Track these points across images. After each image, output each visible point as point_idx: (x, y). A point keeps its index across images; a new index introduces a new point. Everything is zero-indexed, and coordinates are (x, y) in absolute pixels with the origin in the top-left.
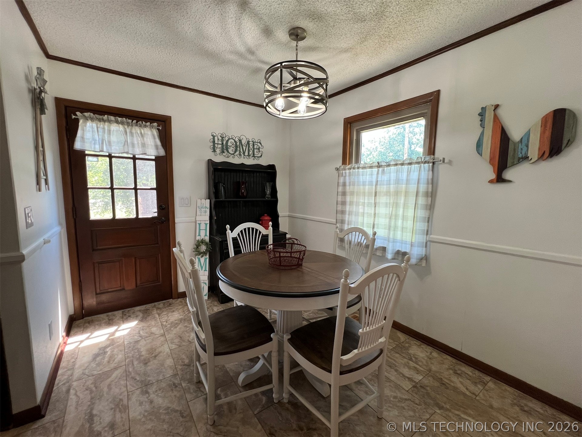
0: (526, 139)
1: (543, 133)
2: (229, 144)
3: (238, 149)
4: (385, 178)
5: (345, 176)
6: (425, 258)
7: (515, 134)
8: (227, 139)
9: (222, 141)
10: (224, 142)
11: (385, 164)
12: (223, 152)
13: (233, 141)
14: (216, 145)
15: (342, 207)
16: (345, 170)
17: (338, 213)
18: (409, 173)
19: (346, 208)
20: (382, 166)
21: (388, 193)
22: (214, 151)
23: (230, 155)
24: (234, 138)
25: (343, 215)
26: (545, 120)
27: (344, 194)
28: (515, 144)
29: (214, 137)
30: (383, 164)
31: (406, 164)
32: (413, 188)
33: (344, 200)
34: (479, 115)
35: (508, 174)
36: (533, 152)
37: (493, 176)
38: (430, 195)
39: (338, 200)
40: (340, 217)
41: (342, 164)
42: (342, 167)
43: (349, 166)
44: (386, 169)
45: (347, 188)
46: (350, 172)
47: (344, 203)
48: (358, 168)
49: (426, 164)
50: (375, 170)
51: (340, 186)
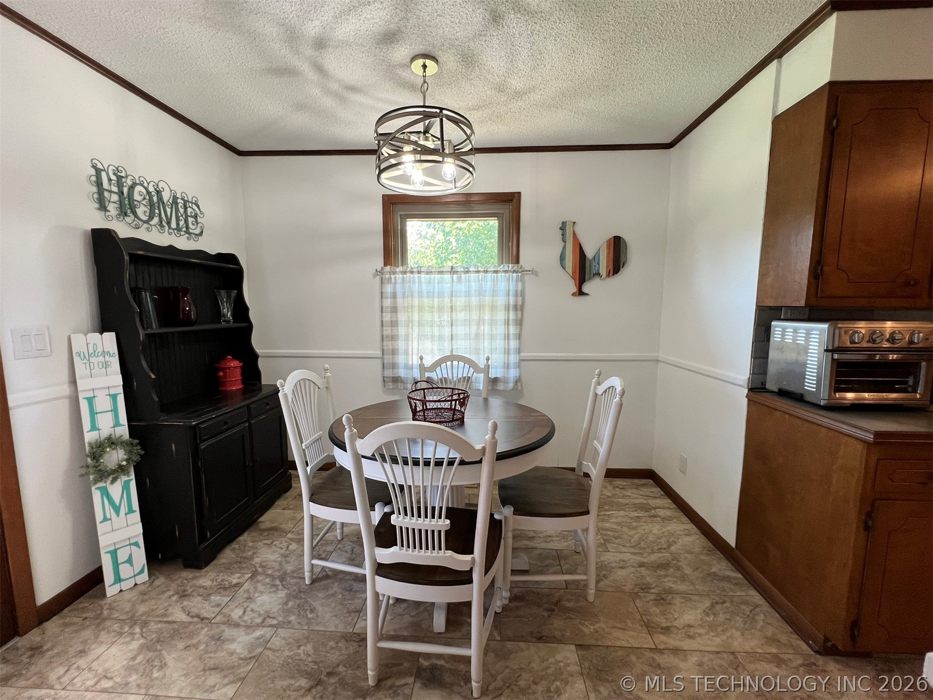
0: (596, 257)
1: (608, 254)
2: (137, 197)
3: (157, 211)
4: (462, 287)
5: (395, 283)
6: (518, 381)
7: (590, 253)
8: (129, 182)
9: (120, 185)
10: (125, 190)
11: (462, 270)
12: (126, 214)
13: (144, 191)
14: (106, 194)
15: (392, 330)
16: (394, 273)
17: (385, 340)
18: (495, 282)
19: (398, 332)
20: (457, 272)
21: (468, 307)
22: (103, 207)
23: (141, 223)
24: (146, 184)
25: (393, 342)
26: (609, 241)
27: (394, 310)
28: (590, 261)
29: (98, 172)
30: (459, 270)
31: (491, 271)
32: (501, 301)
33: (394, 319)
34: (560, 229)
35: (586, 288)
36: (603, 271)
37: (574, 289)
38: (519, 308)
39: (384, 319)
40: (388, 345)
41: (385, 265)
42: (388, 268)
43: (400, 269)
44: (463, 276)
45: (400, 301)
46: (403, 278)
47: (394, 324)
48: (419, 272)
49: (515, 274)
50: (447, 277)
51: (387, 298)
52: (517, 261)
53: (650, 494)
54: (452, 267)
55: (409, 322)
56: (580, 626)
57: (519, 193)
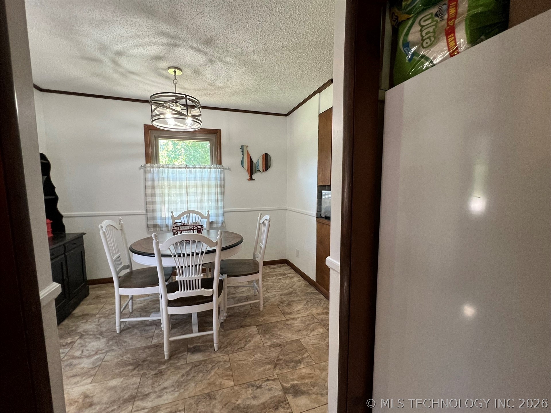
0: (258, 162)
1: (263, 161)
4: (192, 176)
5: (153, 173)
6: (223, 222)
7: (255, 161)
11: (192, 167)
15: (152, 199)
16: (153, 167)
17: (147, 204)
18: (210, 174)
19: (156, 200)
20: (189, 168)
21: (196, 186)
25: (153, 205)
26: (263, 155)
27: (153, 187)
28: (255, 164)
31: (207, 168)
32: (213, 183)
33: (153, 193)
34: (241, 148)
36: (261, 169)
37: (249, 177)
38: (222, 186)
39: (147, 193)
40: (150, 207)
41: (147, 162)
42: (148, 165)
43: (156, 165)
44: (192, 170)
45: (156, 183)
46: (158, 170)
47: (153, 195)
48: (168, 167)
49: (220, 170)
50: (184, 170)
51: (148, 181)
52: (220, 163)
53: (286, 269)
54: (186, 165)
55: (163, 195)
56: (258, 320)
57: (220, 130)
